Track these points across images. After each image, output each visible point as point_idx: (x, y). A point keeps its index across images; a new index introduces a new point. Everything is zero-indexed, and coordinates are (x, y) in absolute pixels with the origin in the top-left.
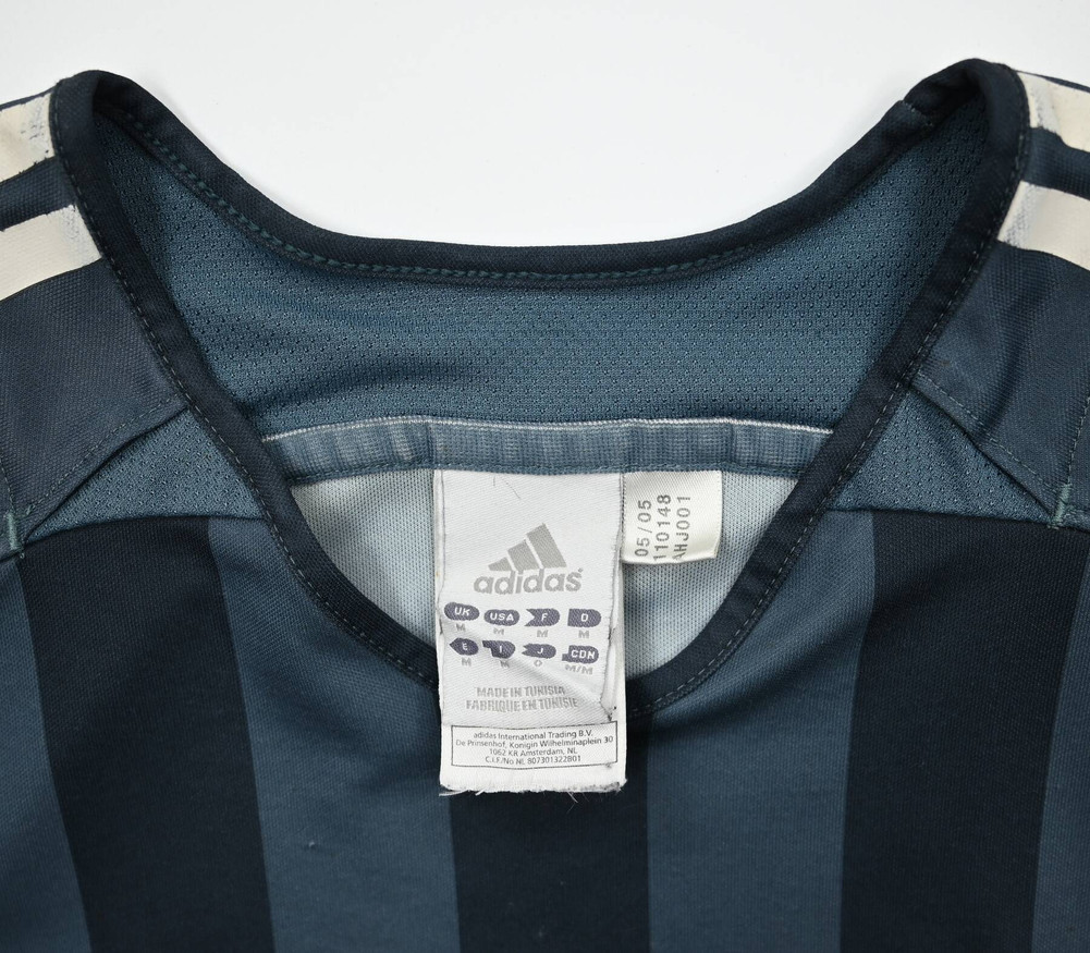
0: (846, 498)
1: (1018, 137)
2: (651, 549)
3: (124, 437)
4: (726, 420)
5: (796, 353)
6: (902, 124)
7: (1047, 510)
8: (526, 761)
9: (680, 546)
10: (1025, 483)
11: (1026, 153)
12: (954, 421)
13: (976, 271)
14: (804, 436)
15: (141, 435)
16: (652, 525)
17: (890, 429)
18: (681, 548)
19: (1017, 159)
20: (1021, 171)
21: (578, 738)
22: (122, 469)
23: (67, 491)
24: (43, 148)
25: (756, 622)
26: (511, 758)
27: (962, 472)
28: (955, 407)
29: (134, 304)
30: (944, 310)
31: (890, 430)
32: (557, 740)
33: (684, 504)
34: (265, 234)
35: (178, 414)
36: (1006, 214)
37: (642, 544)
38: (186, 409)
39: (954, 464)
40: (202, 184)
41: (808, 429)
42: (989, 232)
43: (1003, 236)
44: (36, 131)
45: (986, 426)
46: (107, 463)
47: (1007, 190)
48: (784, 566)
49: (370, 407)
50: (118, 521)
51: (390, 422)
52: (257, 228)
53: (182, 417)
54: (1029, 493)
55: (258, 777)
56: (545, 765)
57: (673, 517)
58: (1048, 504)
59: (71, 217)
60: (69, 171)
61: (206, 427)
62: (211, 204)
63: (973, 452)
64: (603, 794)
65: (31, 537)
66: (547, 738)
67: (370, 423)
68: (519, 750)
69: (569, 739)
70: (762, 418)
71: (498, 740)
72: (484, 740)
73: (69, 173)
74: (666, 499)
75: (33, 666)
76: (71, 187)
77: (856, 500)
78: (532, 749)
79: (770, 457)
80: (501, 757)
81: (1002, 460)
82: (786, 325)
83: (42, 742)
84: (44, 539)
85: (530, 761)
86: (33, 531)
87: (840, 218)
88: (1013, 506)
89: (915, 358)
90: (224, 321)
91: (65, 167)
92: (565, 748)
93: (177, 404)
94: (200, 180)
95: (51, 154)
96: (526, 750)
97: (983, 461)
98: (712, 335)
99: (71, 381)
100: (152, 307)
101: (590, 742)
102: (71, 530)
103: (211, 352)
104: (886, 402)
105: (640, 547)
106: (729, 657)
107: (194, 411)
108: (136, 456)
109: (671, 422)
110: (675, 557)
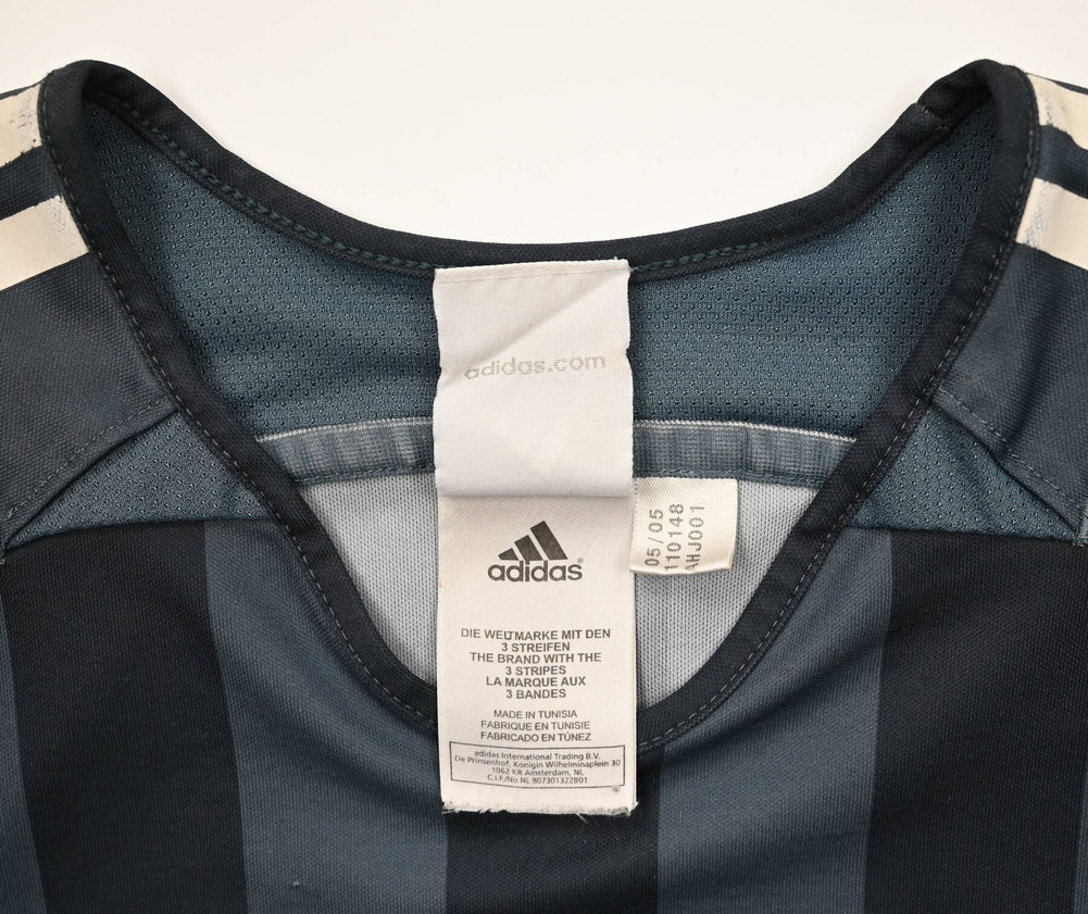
0: (864, 515)
1: (1028, 132)
2: (662, 559)
3: (112, 439)
4: (741, 424)
5: (812, 359)
6: (916, 125)
7: (1071, 527)
8: (530, 780)
9: (693, 556)
10: (1048, 499)
11: (1037, 149)
12: (976, 438)
13: (996, 278)
14: (821, 443)
15: (130, 438)
16: (664, 536)
17: (908, 446)
18: (693, 559)
19: (1028, 156)
20: (1034, 168)
21: (585, 761)
22: (108, 474)
23: (50, 493)
24: (31, 138)
25: (770, 646)
26: (514, 776)
27: (983, 490)
28: (977, 423)
29: (123, 301)
30: (966, 322)
31: (909, 449)
32: (563, 762)
33: (697, 514)
34: (275, 215)
35: (168, 416)
36: (1023, 212)
37: (652, 555)
38: (177, 411)
39: (976, 483)
40: (204, 171)
41: (826, 436)
42: (1007, 234)
43: (1021, 238)
44: (25, 120)
45: (1009, 443)
46: (92, 466)
47: (1021, 188)
48: (800, 584)
49: (373, 409)
50: (104, 527)
51: (394, 424)
52: (266, 210)
53: (173, 420)
54: (1053, 510)
55: (244, 807)
56: (550, 785)
57: (685, 528)
58: (1073, 520)
59: (58, 209)
60: (56, 161)
61: (198, 430)
62: (214, 191)
63: (994, 470)
64: (611, 817)
65: (13, 542)
66: (554, 759)
67: (373, 425)
68: (524, 770)
69: (576, 761)
70: (778, 423)
71: (500, 759)
72: (486, 759)
73: (56, 163)
74: (679, 509)
75: (10, 680)
76: (58, 177)
77: (875, 517)
78: (537, 770)
79: (786, 464)
80: (504, 776)
81: (1024, 475)
82: (802, 330)
83: (16, 761)
84: (25, 544)
85: (535, 780)
86: (14, 535)
87: (860, 225)
88: (1037, 523)
89: (935, 373)
90: (225, 312)
91: (52, 156)
92: (571, 770)
93: (167, 406)
94: (202, 167)
95: (38, 144)
96: (530, 770)
97: (1004, 478)
98: (727, 338)
99: (55, 380)
100: (141, 304)
101: (597, 764)
102: (54, 535)
103: (210, 344)
104: (905, 419)
105: (650, 557)
106: (741, 683)
107: (184, 414)
108: (124, 460)
109: (683, 423)
110: (687, 568)
